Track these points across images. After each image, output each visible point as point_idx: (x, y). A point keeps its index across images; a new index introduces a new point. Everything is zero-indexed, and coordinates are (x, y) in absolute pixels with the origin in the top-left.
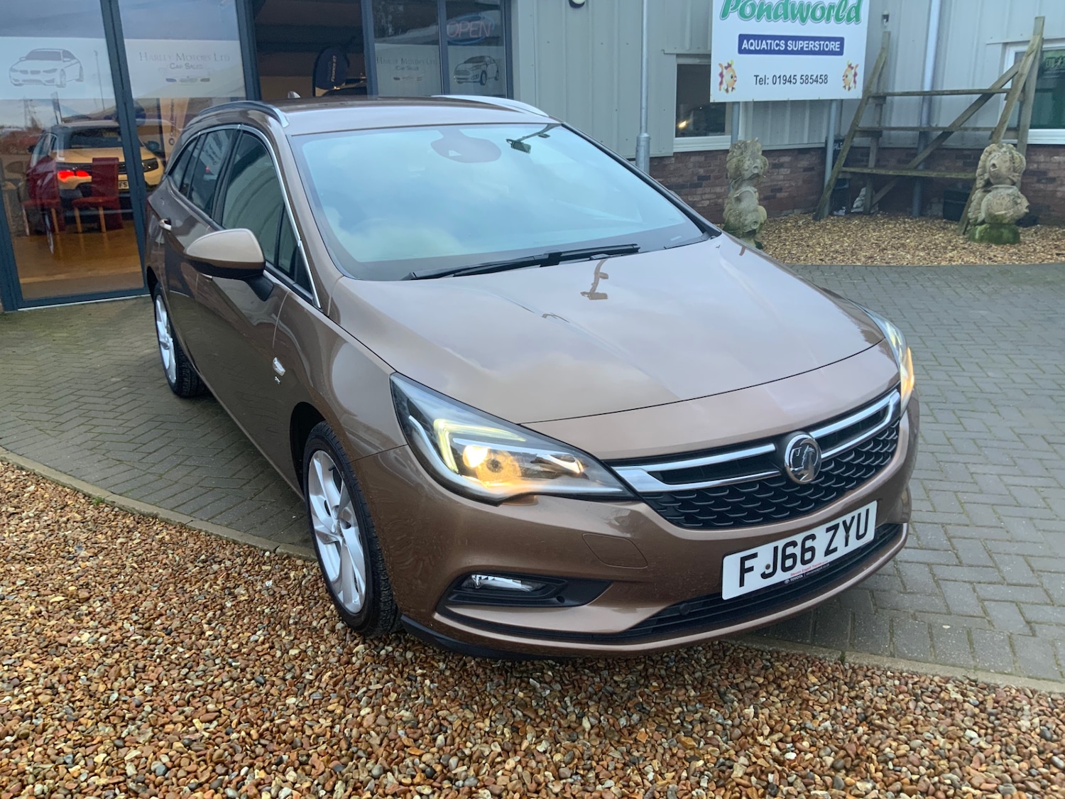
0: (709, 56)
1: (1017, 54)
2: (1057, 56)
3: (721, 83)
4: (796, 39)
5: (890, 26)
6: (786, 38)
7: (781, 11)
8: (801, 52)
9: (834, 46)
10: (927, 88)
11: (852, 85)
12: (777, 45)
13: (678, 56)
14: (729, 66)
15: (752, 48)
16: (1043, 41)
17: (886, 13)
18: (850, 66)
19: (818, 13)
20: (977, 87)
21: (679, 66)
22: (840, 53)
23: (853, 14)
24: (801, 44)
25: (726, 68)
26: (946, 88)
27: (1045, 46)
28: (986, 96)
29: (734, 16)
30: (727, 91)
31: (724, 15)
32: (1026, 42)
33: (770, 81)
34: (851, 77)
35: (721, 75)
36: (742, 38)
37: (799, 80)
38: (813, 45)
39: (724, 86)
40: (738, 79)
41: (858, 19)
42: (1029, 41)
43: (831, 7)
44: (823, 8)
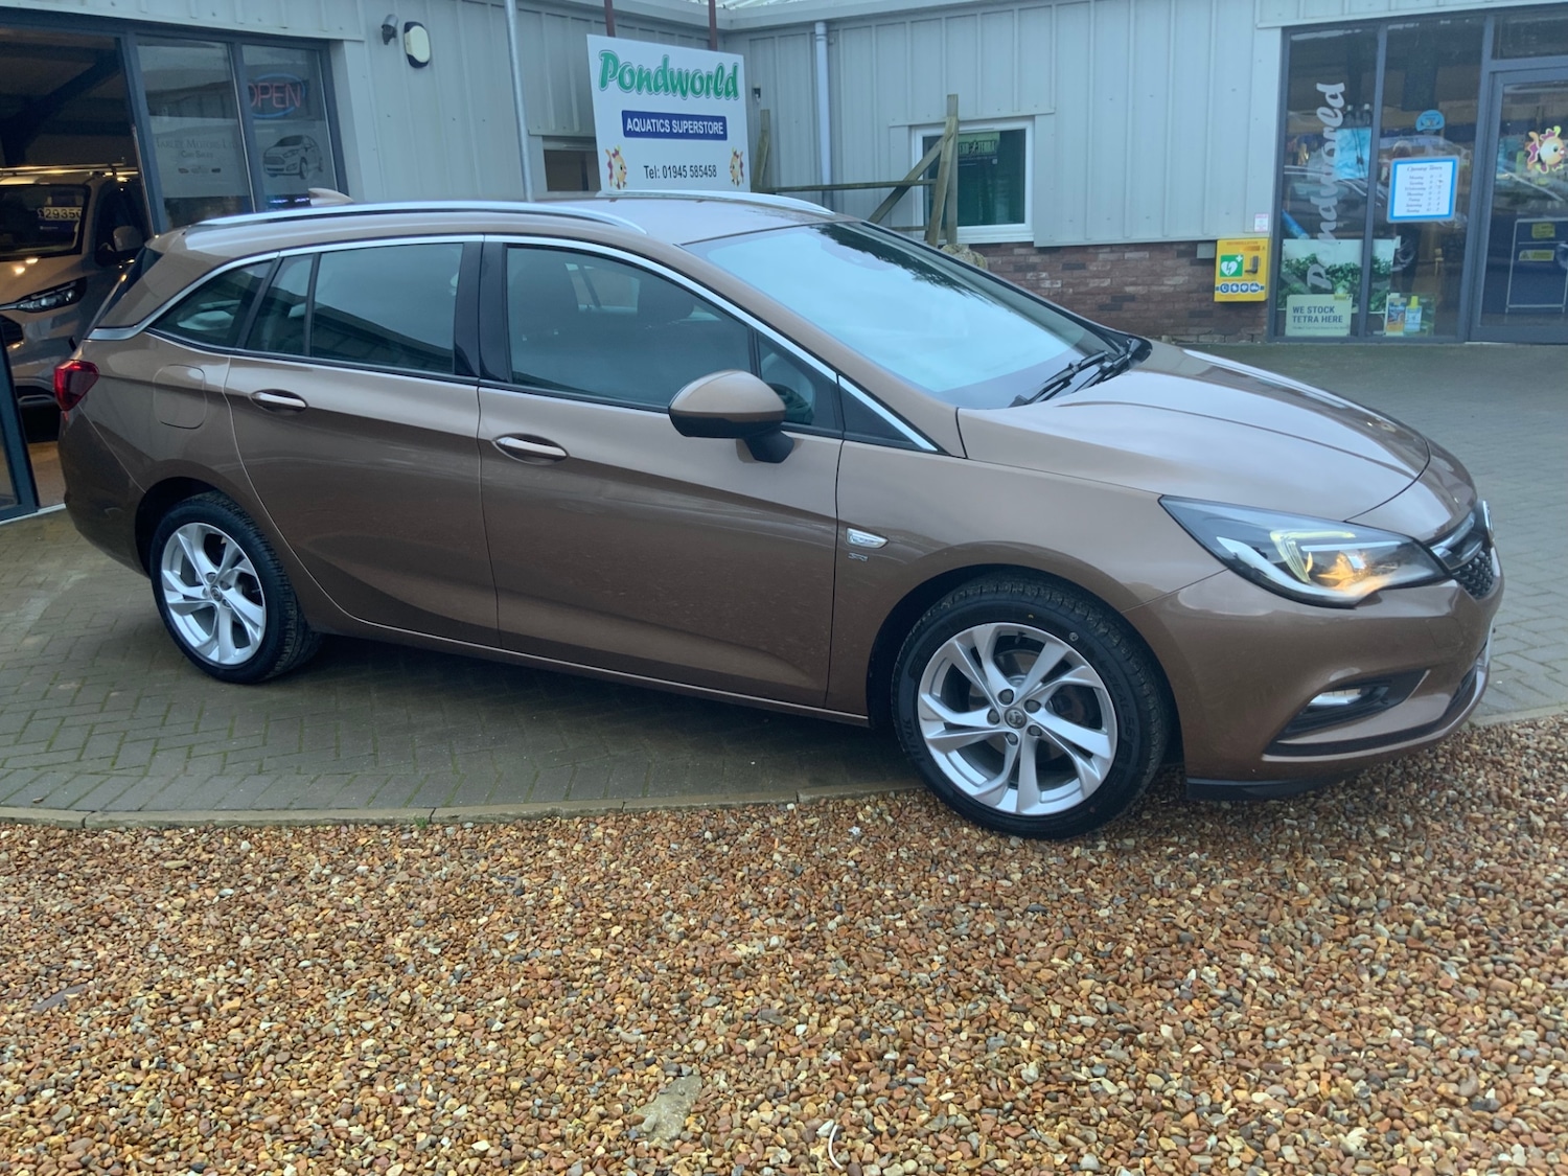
0: (592, 140)
1: (924, 138)
2: (971, 140)
3: (611, 176)
4: (681, 117)
5: (764, 102)
6: (670, 117)
7: (660, 82)
8: (686, 135)
9: (717, 127)
10: (826, 182)
11: (740, 178)
12: (663, 126)
13: (546, 138)
14: (616, 153)
15: (637, 129)
16: (960, 123)
17: (757, 86)
18: (735, 154)
19: (698, 85)
20: (884, 179)
21: (546, 152)
22: (724, 137)
23: (731, 88)
24: (686, 125)
25: (614, 156)
26: (847, 181)
27: (961, 129)
28: (901, 189)
29: (613, 85)
30: (618, 186)
31: (603, 84)
32: (941, 124)
33: (660, 173)
34: (737, 167)
35: (610, 165)
36: (627, 115)
37: (689, 173)
38: (697, 127)
39: (615, 180)
40: (628, 170)
41: (736, 94)
42: (944, 123)
43: (709, 77)
44: (701, 78)
